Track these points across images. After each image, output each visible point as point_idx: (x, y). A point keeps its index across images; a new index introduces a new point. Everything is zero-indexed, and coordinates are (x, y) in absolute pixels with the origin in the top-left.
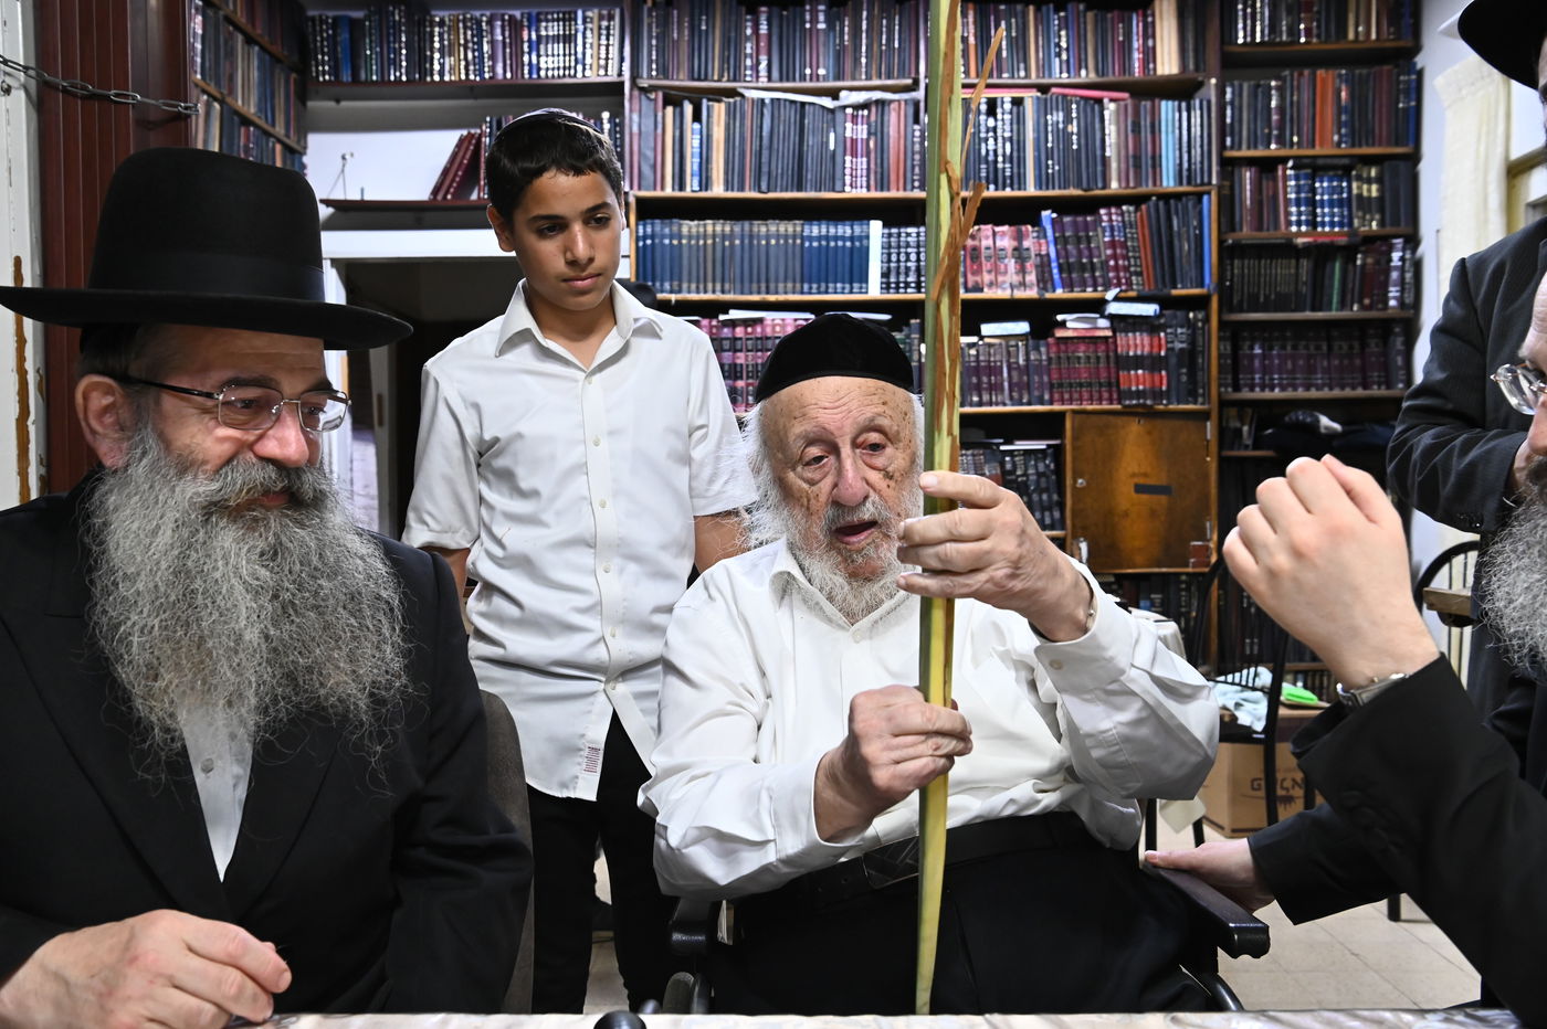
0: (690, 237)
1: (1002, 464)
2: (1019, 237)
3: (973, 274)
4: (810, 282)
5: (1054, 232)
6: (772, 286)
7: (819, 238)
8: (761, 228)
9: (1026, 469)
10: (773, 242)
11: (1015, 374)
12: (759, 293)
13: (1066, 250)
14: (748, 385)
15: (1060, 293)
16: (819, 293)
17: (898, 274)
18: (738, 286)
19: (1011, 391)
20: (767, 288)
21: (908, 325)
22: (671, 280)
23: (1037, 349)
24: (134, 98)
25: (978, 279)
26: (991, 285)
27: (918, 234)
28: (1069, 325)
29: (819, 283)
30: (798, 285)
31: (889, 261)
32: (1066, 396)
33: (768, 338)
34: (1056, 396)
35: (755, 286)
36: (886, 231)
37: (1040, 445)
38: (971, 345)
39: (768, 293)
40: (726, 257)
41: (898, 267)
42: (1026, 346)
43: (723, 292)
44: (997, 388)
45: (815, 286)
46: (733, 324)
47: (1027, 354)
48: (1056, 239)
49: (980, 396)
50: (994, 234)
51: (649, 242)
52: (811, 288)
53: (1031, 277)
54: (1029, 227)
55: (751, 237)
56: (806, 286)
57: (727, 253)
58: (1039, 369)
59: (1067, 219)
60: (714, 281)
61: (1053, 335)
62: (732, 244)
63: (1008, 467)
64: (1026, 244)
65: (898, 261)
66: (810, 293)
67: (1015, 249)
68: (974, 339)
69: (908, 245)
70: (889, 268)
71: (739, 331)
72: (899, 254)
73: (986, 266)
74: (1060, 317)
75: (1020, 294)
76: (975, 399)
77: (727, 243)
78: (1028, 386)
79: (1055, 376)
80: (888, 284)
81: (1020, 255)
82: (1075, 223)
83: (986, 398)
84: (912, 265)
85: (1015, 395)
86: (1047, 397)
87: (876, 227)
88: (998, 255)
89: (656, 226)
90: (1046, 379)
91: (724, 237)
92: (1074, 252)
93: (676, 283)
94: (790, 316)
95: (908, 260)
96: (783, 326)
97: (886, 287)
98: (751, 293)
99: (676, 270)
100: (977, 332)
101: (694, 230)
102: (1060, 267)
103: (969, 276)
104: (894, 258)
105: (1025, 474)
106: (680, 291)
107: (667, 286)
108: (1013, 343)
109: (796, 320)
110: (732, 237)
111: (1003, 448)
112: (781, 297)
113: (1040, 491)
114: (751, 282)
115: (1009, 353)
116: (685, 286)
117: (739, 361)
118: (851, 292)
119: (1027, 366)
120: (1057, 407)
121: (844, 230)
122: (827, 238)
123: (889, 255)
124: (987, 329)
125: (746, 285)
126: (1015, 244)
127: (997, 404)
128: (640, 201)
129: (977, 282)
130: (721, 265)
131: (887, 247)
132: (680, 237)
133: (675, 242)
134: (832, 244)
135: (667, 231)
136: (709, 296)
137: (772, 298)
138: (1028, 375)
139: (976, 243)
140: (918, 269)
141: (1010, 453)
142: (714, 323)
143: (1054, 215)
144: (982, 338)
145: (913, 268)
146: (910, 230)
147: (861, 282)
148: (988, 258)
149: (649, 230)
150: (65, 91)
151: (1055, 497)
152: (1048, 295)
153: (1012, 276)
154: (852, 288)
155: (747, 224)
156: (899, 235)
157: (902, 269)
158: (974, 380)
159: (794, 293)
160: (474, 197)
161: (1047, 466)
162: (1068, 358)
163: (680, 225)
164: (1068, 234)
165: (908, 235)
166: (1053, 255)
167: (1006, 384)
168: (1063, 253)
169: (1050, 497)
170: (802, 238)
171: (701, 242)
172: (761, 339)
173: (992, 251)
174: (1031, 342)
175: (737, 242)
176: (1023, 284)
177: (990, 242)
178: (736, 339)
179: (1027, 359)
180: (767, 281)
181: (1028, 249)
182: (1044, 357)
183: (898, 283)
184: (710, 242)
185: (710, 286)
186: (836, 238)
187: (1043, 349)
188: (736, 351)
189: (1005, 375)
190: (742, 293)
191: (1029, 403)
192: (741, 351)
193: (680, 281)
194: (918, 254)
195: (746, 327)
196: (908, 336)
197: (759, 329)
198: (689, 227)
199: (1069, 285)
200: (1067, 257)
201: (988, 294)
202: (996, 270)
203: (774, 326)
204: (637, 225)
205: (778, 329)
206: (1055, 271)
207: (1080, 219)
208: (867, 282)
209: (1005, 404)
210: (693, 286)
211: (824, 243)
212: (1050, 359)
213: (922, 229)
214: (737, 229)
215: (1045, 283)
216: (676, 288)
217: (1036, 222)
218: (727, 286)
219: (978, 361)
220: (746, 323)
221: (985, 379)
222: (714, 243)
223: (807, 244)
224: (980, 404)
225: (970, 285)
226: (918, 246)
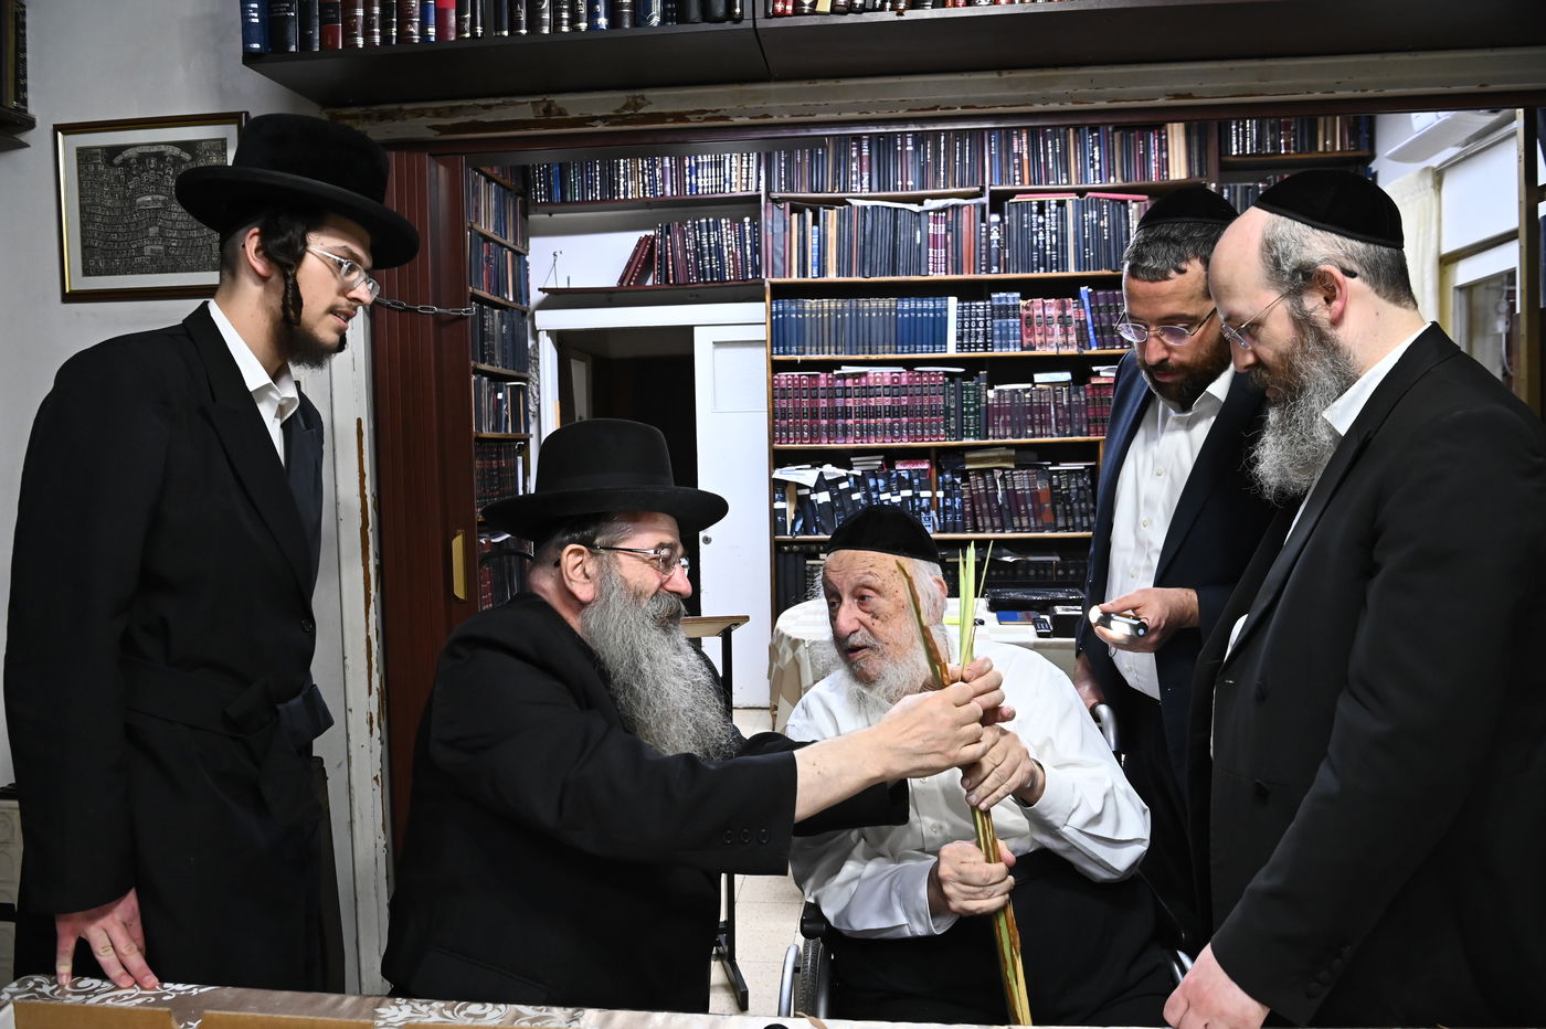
0: (811, 312)
1: (1051, 481)
2: (1063, 307)
3: (1028, 336)
4: (903, 345)
5: (1090, 304)
6: (874, 348)
7: (909, 311)
8: (865, 304)
9: (1069, 485)
10: (874, 314)
11: (1060, 412)
12: (863, 353)
13: (1099, 316)
14: (856, 423)
15: (1094, 350)
16: (909, 353)
17: (970, 337)
18: (848, 348)
19: (1057, 425)
20: (870, 349)
21: (978, 375)
22: (798, 345)
23: (1077, 393)
24: (433, 310)
25: (1032, 340)
26: (1041, 344)
27: (985, 307)
28: (1102, 374)
29: (909, 345)
30: (893, 347)
31: (963, 327)
32: (1100, 429)
33: (870, 387)
34: (1092, 429)
35: (860, 348)
36: (960, 304)
37: (1079, 466)
38: (1028, 390)
39: (870, 353)
40: (839, 327)
41: (970, 332)
42: (1069, 390)
43: (836, 353)
44: (1045, 423)
45: (906, 347)
46: (844, 377)
47: (1070, 397)
48: (1091, 308)
49: (1033, 429)
50: (1044, 305)
51: (780, 316)
52: (903, 349)
53: (1073, 338)
54: (1071, 300)
55: (857, 311)
56: (899, 348)
57: (840, 323)
58: (1079, 408)
59: (1100, 293)
60: (829, 345)
61: (1090, 382)
62: (843, 317)
63: (1055, 483)
64: (1068, 313)
65: (970, 327)
66: (903, 353)
67: (1059, 317)
68: (1029, 386)
69: (977, 316)
70: (963, 333)
71: (849, 382)
72: (970, 322)
73: (1038, 330)
74: (1095, 369)
75: (1064, 351)
76: (1030, 431)
77: (839, 316)
78: (1070, 422)
79: (1091, 413)
80: (962, 345)
81: (1064, 321)
82: (1106, 296)
83: (1037, 431)
84: (980, 330)
85: (1060, 428)
86: (1085, 429)
87: (953, 301)
88: (1047, 321)
89: (784, 305)
90: (1084, 415)
91: (837, 311)
92: (1106, 319)
93: (800, 347)
94: (887, 370)
95: (977, 326)
96: (882, 378)
97: (961, 347)
98: (858, 354)
99: (801, 337)
100: (1031, 380)
101: (814, 306)
102: (1095, 330)
103: (1025, 338)
104: (966, 325)
105: (1068, 489)
106: (804, 354)
107: (794, 349)
108: (1058, 388)
109: (892, 373)
110: (842, 311)
111: (1051, 468)
112: (881, 357)
113: (1079, 501)
114: (858, 345)
115: (1055, 396)
116: (808, 348)
117: (848, 405)
118: (934, 352)
119: (1069, 406)
120: (1092, 438)
121: (929, 304)
122: (915, 311)
123: (963, 322)
124: (1038, 378)
125: (854, 347)
126: (1060, 312)
127: (1046, 436)
128: (773, 285)
129: (1030, 343)
130: (835, 332)
131: (961, 317)
132: (804, 312)
133: (800, 316)
134: (919, 315)
135: (794, 308)
136: (826, 357)
137: (873, 357)
138: (1070, 413)
139: (1030, 312)
140: (985, 333)
141: (1057, 472)
142: (830, 376)
143: (1090, 290)
144: (1034, 385)
145: (981, 333)
146: (978, 304)
147: (941, 344)
148: (1039, 324)
149: (780, 307)
150: (388, 307)
151: (1091, 506)
152: (1086, 352)
153: (1058, 338)
154: (934, 348)
155: (854, 301)
156: (970, 307)
157: (973, 334)
158: (1029, 417)
159: (890, 353)
160: (649, 282)
161: (1085, 482)
162: (1101, 400)
163: (804, 303)
164: (1100, 305)
165: (978, 307)
166: (1089, 321)
167: (1053, 420)
168: (1097, 319)
169: (1087, 505)
170: (896, 311)
171: (820, 315)
172: (865, 387)
173: (1042, 319)
174: (1072, 388)
175: (847, 315)
176: (1066, 344)
177: (1041, 312)
178: (847, 388)
179: (1070, 401)
180: (870, 344)
181: (1070, 317)
182: (1083, 399)
183: (969, 344)
184: (826, 315)
185: (826, 348)
186: (922, 311)
187: (1082, 393)
188: (847, 397)
189: (1053, 413)
190: (851, 354)
191: (1071, 436)
192: (850, 397)
193: (804, 345)
194: (985, 321)
195: (854, 379)
196: (977, 384)
197: (864, 381)
198: (810, 304)
199: (1102, 344)
200: (1100, 322)
201: (1039, 352)
202: (1045, 333)
203: (875, 378)
204: (771, 304)
205: (878, 380)
206: (1091, 333)
207: (1111, 293)
208: (946, 344)
209: (1052, 436)
210: (814, 349)
211: (913, 314)
212: (1087, 400)
213: (988, 303)
214: (847, 305)
215: (1083, 342)
216: (801, 351)
217: (1076, 296)
218: (839, 348)
219: (1031, 402)
220: (854, 376)
221: (1037, 416)
222: (829, 316)
223: (900, 316)
224: (1033, 436)
225: (1025, 345)
226: (985, 316)
